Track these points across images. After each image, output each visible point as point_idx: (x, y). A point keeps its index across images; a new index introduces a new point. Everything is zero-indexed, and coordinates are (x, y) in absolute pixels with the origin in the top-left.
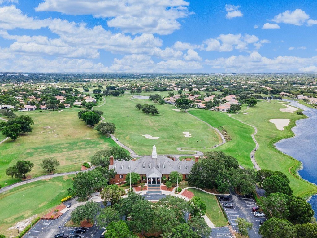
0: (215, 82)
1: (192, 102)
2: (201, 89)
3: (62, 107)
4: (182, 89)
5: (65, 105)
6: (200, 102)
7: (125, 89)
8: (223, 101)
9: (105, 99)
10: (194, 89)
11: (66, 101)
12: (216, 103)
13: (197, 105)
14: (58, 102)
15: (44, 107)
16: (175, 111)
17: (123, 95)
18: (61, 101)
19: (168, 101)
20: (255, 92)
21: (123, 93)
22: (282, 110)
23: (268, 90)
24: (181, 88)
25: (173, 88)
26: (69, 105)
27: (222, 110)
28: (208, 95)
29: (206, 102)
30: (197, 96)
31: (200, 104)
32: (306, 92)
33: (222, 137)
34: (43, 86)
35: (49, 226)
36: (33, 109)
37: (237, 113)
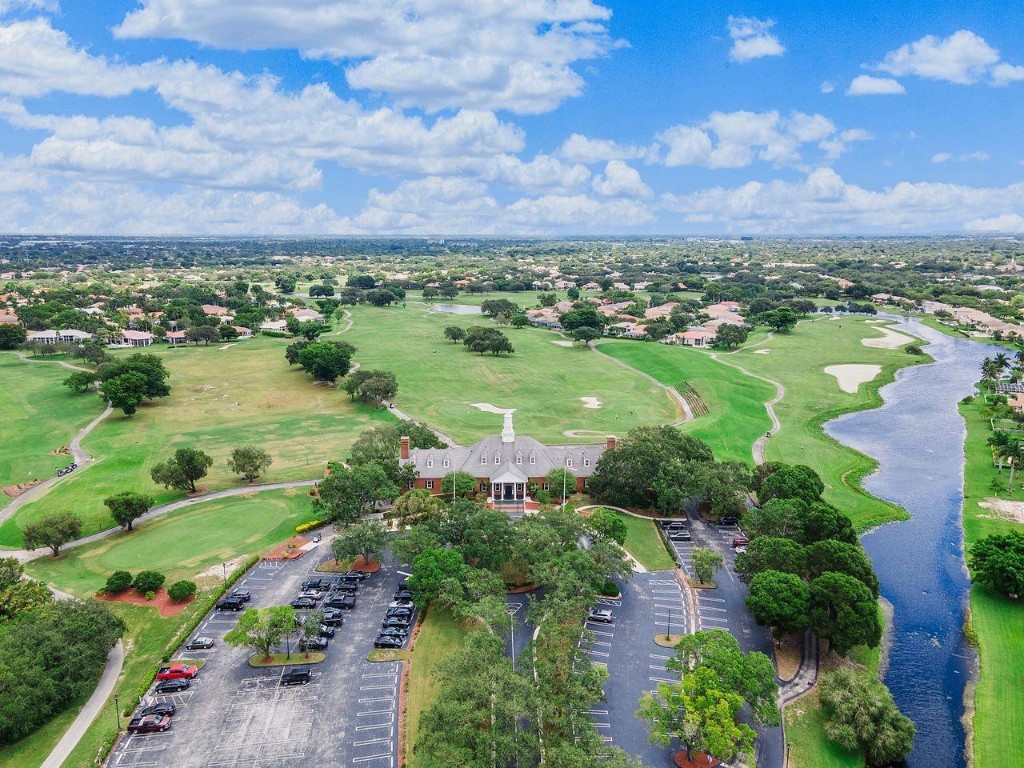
0: (684, 263)
1: (607, 320)
2: (637, 286)
3: (229, 335)
4: (579, 286)
5: (239, 329)
6: (633, 321)
7: (408, 286)
8: (699, 318)
9: (349, 314)
10: (616, 285)
11: (236, 318)
12: (679, 324)
13: (624, 330)
14: (215, 322)
15: (180, 334)
16: (560, 346)
17: (401, 304)
18: (224, 319)
19: (537, 320)
20: (799, 292)
21: (402, 296)
22: (866, 342)
23: (839, 288)
24: (576, 281)
25: (553, 283)
26: (249, 331)
27: (692, 342)
28: (656, 303)
29: (651, 321)
30: (625, 305)
31: (632, 325)
32: (950, 293)
33: (687, 408)
34: (150, 276)
35: (282, 571)
36: (147, 340)
37: (736, 349)
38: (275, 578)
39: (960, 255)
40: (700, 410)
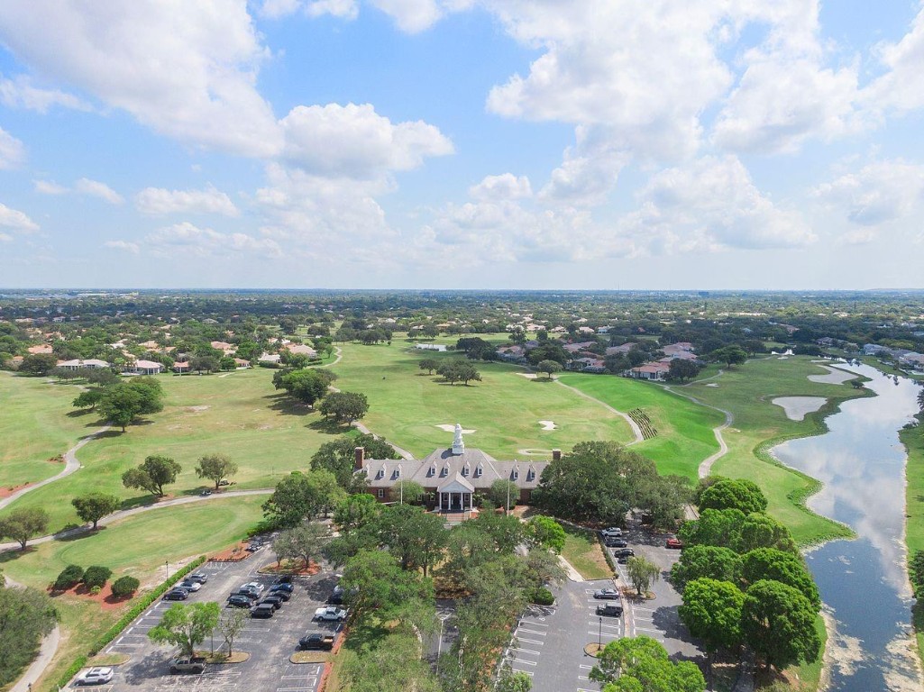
0: (644, 312)
1: (569, 357)
2: (601, 329)
3: (228, 366)
4: (548, 328)
5: (238, 361)
6: (593, 357)
7: (394, 328)
8: (654, 355)
9: (340, 350)
10: (581, 329)
11: (237, 352)
12: (636, 360)
13: (585, 364)
14: (218, 354)
15: (185, 365)
16: (525, 378)
17: (386, 342)
18: (227, 352)
19: (506, 355)
20: (749, 335)
21: (389, 337)
22: (813, 378)
23: (787, 332)
24: (545, 325)
25: (525, 326)
26: (247, 362)
27: (648, 376)
28: (614, 343)
29: (609, 357)
30: (588, 344)
31: (592, 360)
32: (889, 337)
33: (637, 431)
34: (174, 319)
35: (225, 572)
36: (156, 369)
37: (687, 382)
38: (216, 578)
39: (898, 308)
40: (649, 433)
